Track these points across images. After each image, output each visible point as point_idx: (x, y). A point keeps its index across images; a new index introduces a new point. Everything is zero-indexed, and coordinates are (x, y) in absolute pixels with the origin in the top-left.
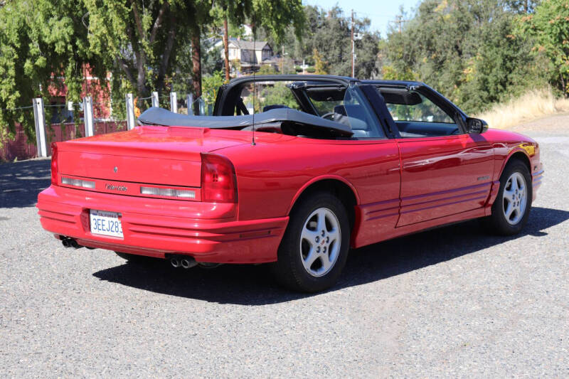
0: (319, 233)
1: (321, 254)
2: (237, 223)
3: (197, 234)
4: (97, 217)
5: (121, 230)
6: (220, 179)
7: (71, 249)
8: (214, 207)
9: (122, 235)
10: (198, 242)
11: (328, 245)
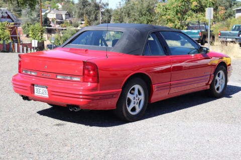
0: (135, 96)
1: (135, 105)
2: (98, 92)
3: (81, 97)
4: (37, 88)
5: (47, 94)
6: (91, 72)
7: (26, 101)
8: (89, 84)
9: (48, 96)
10: (82, 100)
11: (138, 101)
